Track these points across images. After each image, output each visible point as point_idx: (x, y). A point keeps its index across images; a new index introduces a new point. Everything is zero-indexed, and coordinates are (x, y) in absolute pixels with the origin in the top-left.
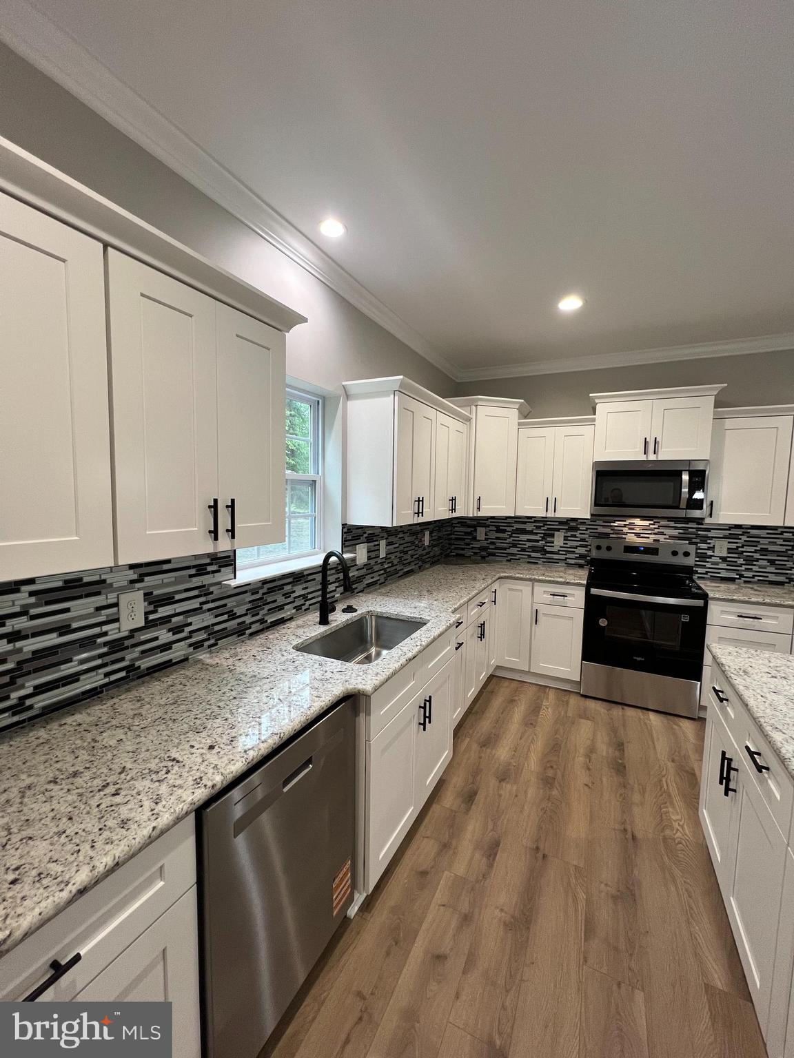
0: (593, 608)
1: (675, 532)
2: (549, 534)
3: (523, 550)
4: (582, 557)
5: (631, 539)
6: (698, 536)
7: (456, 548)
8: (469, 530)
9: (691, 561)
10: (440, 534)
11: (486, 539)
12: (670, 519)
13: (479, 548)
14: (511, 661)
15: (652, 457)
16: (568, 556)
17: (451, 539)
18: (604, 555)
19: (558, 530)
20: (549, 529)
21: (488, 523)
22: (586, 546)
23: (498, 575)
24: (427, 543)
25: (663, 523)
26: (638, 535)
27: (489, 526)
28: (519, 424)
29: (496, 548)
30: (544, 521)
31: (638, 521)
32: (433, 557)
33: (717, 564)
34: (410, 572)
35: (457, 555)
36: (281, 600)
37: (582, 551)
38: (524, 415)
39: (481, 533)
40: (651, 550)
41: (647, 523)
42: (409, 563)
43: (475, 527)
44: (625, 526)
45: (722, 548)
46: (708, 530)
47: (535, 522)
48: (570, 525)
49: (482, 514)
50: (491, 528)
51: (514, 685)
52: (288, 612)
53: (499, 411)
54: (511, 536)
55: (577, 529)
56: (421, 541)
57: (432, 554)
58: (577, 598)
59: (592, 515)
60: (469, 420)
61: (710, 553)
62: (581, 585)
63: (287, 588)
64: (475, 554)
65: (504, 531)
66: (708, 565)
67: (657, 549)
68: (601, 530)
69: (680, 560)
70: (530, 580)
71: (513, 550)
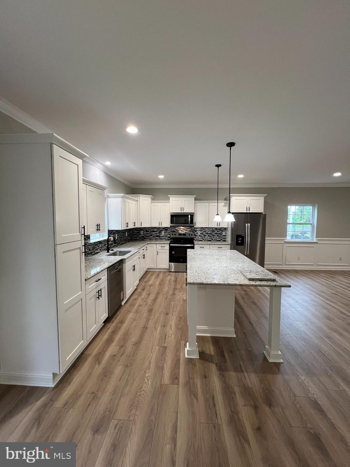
0: (171, 249)
1: (190, 230)
2: (160, 232)
3: (154, 236)
4: (169, 237)
5: (180, 232)
6: (194, 230)
7: (135, 237)
8: (138, 232)
9: (193, 236)
10: (130, 233)
11: (143, 234)
12: (188, 226)
13: (141, 237)
14: (152, 266)
15: (183, 212)
16: (166, 237)
17: (133, 235)
18: (174, 236)
19: (163, 230)
20: (160, 230)
21: (144, 229)
22: (170, 234)
23: (147, 243)
24: (127, 236)
25: (187, 228)
26: (182, 231)
27: (144, 230)
28: (151, 202)
29: (146, 237)
30: (159, 228)
31: (182, 227)
32: (129, 239)
33: (198, 237)
34: (123, 244)
35: (135, 239)
36: (97, 248)
37: (169, 236)
38: (153, 199)
39: (142, 232)
40: (184, 234)
41: (184, 228)
42: (123, 241)
43: (140, 231)
44: (179, 229)
45: (199, 233)
46: (196, 229)
47: (157, 228)
48: (166, 229)
49: (142, 227)
50: (145, 231)
51: (153, 272)
52: (98, 251)
53: (146, 199)
54: (150, 233)
55: (167, 230)
56: (125, 235)
57: (128, 239)
58: (167, 247)
59: (170, 226)
60: (138, 201)
61: (197, 234)
62: (168, 244)
63: (98, 245)
64: (140, 238)
65: (148, 231)
66: (197, 237)
67: (186, 234)
68: (173, 230)
69: (191, 237)
70: (155, 244)
71: (151, 237)
